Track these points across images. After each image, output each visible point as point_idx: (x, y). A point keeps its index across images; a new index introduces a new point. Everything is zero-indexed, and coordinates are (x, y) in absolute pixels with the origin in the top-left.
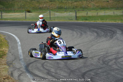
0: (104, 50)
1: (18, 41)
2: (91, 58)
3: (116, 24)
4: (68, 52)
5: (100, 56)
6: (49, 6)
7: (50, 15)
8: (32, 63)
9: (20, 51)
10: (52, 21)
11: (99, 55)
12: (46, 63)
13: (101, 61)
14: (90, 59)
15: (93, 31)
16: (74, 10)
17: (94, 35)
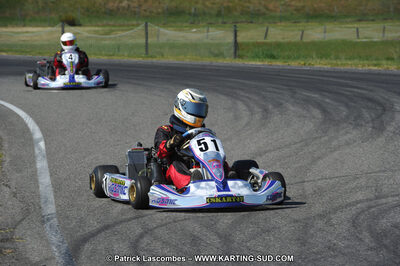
0: (363, 181)
1: (38, 134)
2: (321, 216)
3: (383, 75)
4: (230, 183)
5: (354, 210)
6: (140, 6)
7: (147, 38)
8: (93, 235)
9: (45, 180)
10: (154, 60)
11: (350, 205)
12: (146, 240)
13: (366, 234)
14: (320, 224)
15: (307, 101)
16: (220, 20)
17: (314, 118)
